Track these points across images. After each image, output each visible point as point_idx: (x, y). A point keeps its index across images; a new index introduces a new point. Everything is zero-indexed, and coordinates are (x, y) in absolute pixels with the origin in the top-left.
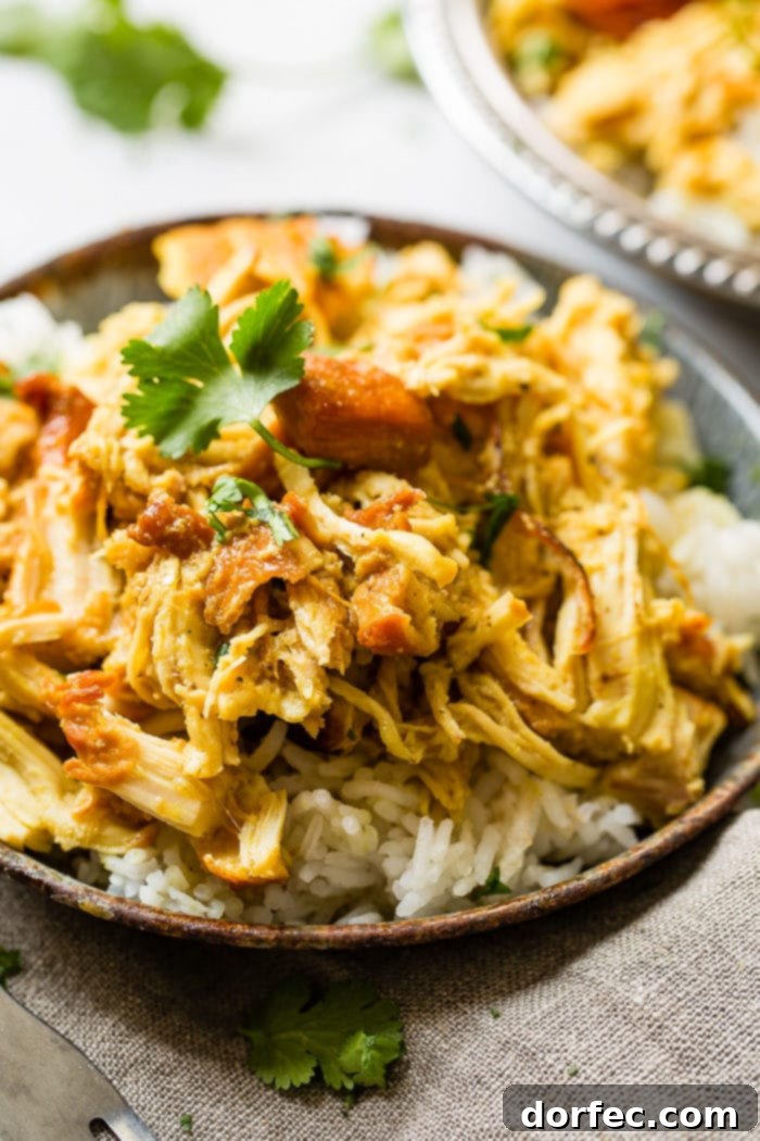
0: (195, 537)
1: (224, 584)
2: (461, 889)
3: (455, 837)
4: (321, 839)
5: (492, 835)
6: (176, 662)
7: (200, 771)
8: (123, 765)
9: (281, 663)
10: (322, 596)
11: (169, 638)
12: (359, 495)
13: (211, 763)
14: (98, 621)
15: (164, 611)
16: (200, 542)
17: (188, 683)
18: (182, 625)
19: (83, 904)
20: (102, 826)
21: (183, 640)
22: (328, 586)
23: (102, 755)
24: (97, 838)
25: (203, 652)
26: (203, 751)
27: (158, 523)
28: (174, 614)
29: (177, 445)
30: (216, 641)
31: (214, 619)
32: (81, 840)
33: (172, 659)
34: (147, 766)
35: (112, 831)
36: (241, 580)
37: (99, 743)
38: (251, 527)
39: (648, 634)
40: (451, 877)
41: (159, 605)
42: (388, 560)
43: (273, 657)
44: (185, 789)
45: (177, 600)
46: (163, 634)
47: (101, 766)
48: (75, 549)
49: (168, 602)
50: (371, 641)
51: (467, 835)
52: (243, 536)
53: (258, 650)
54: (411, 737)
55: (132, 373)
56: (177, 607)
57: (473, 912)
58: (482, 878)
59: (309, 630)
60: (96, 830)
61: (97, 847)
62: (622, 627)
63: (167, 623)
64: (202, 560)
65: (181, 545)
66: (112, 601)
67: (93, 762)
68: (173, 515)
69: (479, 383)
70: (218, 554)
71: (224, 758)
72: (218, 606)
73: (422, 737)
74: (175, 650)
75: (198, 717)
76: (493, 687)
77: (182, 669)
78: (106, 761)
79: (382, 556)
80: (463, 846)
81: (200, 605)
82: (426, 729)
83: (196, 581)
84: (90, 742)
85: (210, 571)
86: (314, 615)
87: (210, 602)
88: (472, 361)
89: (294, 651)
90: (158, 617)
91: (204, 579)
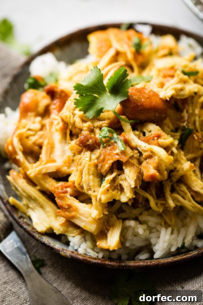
0: (95, 145)
1: (104, 160)
2: (173, 249)
3: (172, 233)
4: (132, 233)
5: (183, 231)
6: (89, 184)
7: (96, 217)
8: (73, 214)
9: (121, 185)
10: (133, 165)
11: (87, 176)
12: (145, 130)
13: (99, 215)
14: (67, 165)
15: (85, 168)
16: (97, 146)
17: (93, 190)
18: (91, 172)
19: (61, 254)
20: (68, 228)
21: (91, 177)
22: (135, 162)
23: (67, 210)
24: (66, 231)
25: (97, 180)
26: (97, 210)
27: (84, 141)
28: (89, 170)
29: (91, 114)
30: (101, 177)
31: (100, 171)
32: (62, 232)
33: (88, 183)
34: (80, 214)
35: (71, 229)
36: (108, 160)
37: (66, 207)
38: (112, 143)
40: (170, 245)
41: (84, 166)
42: (152, 155)
43: (118, 183)
44: (91, 221)
45: (89, 165)
46: (85, 176)
47: (67, 213)
48: (61, 142)
49: (87, 166)
50: (147, 180)
51: (175, 232)
52: (109, 146)
53: (114, 180)
54: (159, 204)
55: (77, 93)
56: (89, 167)
57: (176, 258)
58: (180, 245)
59: (128, 176)
60: (66, 229)
61: (66, 234)
63: (87, 172)
64: (97, 152)
65: (91, 148)
66: (72, 158)
67: (65, 212)
68: (89, 139)
69: (182, 93)
70: (102, 150)
71: (103, 212)
72: (102, 167)
73: (163, 204)
74: (89, 180)
75: (96, 200)
76: (184, 188)
77: (91, 186)
78: (69, 212)
79: (151, 154)
80: (173, 236)
81: (96, 166)
82: (164, 202)
83: (95, 159)
84: (64, 206)
85: (100, 156)
86: (130, 171)
87: (100, 165)
88: (179, 86)
89: (124, 181)
90: (84, 170)
91: (98, 158)
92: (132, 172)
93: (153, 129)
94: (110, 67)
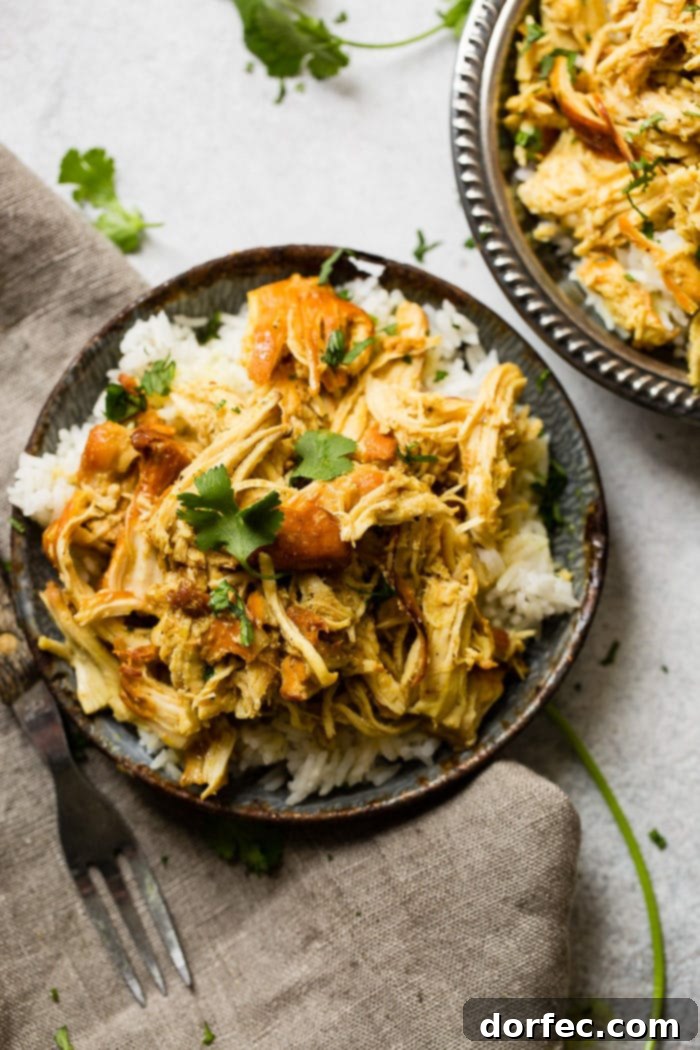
0: (202, 610)
1: (213, 642)
2: (324, 791)
3: (328, 761)
5: (350, 756)
6: (181, 675)
7: (186, 732)
9: (239, 690)
10: (265, 665)
11: (179, 664)
12: (303, 591)
13: (192, 728)
15: (178, 650)
16: (204, 613)
17: (186, 687)
18: (187, 658)
21: (187, 666)
22: (270, 658)
25: (198, 668)
26: (190, 721)
27: (182, 603)
28: (183, 653)
30: (208, 670)
31: (205, 658)
33: (179, 674)
34: (159, 717)
36: (221, 646)
37: (136, 700)
38: (233, 618)
39: (457, 668)
40: (321, 782)
42: (301, 658)
43: (234, 685)
45: (186, 647)
46: (177, 660)
49: (181, 647)
50: (285, 698)
51: (336, 757)
52: (228, 621)
53: (228, 679)
56: (185, 651)
58: (339, 783)
62: (444, 664)
63: (179, 656)
64: (206, 623)
65: (196, 613)
68: (191, 598)
69: (391, 516)
70: (213, 623)
72: (208, 652)
74: (182, 670)
75: (190, 706)
77: (184, 680)
79: (299, 655)
80: (329, 768)
81: (198, 649)
82: (317, 717)
83: (198, 636)
85: (208, 631)
86: (257, 678)
87: (205, 649)
88: (386, 504)
89: (245, 685)
90: (175, 650)
91: (204, 635)
92: (260, 679)
93: (318, 593)
94: (261, 433)
